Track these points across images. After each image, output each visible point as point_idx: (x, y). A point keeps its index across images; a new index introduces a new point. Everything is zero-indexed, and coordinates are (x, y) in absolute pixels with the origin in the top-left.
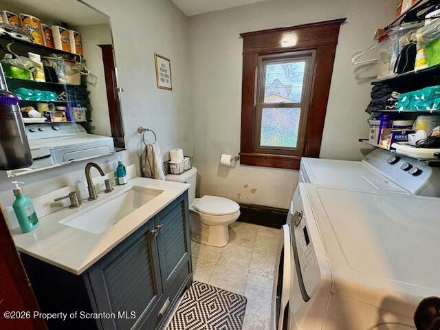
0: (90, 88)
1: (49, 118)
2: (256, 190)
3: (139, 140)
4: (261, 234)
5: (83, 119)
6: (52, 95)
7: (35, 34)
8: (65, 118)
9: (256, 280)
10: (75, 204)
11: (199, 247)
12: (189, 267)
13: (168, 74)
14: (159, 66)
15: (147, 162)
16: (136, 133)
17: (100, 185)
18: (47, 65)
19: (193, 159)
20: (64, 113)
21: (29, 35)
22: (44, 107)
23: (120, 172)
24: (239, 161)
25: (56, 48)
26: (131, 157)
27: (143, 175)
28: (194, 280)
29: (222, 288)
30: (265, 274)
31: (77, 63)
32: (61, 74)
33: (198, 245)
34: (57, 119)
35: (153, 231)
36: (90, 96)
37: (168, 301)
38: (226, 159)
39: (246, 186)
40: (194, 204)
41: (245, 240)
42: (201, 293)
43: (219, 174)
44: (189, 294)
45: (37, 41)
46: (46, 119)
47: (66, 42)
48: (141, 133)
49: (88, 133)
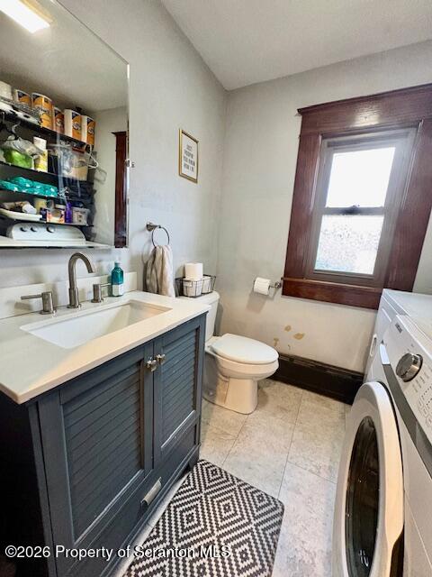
0: (97, 186)
1: (45, 217)
2: (303, 335)
3: (147, 240)
4: (306, 403)
5: (84, 222)
6: (52, 190)
7: (44, 117)
8: (63, 218)
9: (299, 476)
10: (47, 308)
11: (212, 409)
12: (195, 435)
13: (195, 160)
14: (184, 148)
15: (154, 271)
16: (144, 230)
17: (87, 291)
18: (52, 153)
19: (216, 280)
20: (63, 212)
21: (37, 116)
22: (42, 203)
23: (116, 277)
24: (281, 289)
25: (66, 134)
26: (133, 261)
27: (146, 288)
28: (200, 458)
29: (244, 479)
30: (314, 469)
31: (86, 153)
32: (67, 165)
33: (211, 405)
34: (54, 219)
35: (149, 362)
36: (95, 196)
37: (158, 484)
38: (262, 285)
39: (288, 329)
40: (211, 343)
41: (283, 409)
42: (210, 481)
43: (250, 306)
44: (191, 479)
45: (45, 125)
46: (41, 216)
47: (78, 129)
48: (150, 230)
49: (87, 240)
